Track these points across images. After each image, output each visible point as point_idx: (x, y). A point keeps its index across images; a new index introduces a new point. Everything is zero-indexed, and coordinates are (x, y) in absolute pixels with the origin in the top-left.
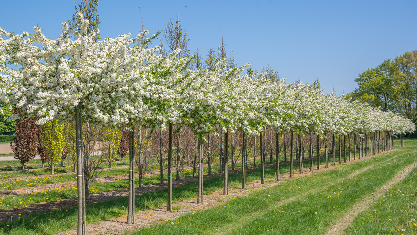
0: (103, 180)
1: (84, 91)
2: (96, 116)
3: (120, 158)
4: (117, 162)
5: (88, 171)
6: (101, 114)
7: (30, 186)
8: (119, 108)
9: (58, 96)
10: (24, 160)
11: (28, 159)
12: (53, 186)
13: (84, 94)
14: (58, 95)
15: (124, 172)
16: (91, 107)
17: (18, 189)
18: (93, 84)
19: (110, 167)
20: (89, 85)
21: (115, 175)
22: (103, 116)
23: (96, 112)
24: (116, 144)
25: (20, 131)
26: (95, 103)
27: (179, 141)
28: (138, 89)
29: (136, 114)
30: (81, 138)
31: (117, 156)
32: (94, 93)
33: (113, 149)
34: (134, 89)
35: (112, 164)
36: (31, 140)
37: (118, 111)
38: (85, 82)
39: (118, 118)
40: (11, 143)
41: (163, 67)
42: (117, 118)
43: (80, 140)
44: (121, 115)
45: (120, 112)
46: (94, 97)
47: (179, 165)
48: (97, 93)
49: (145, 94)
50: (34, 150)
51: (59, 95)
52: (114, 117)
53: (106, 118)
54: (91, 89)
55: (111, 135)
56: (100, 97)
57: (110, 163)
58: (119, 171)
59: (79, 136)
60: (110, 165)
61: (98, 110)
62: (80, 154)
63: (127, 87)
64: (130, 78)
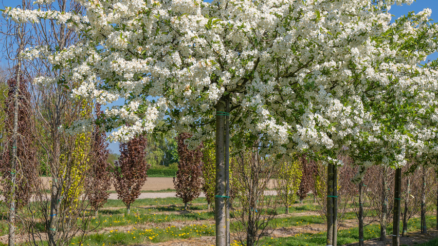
0: (277, 233)
1: (234, 68)
2: (260, 126)
3: (299, 201)
4: (296, 205)
5: (253, 227)
6: (272, 124)
7: (182, 237)
8: (315, 111)
9: (166, 72)
10: (186, 199)
11: (191, 198)
12: (210, 240)
13: (233, 77)
14: (166, 70)
15: (305, 221)
16: (248, 104)
17: (165, 241)
18: (256, 51)
19: (286, 213)
20: (245, 53)
21: (294, 225)
22: (278, 127)
23: (260, 118)
24: (294, 185)
25: (183, 165)
26: (258, 97)
27: (386, 186)
28: (359, 66)
29: (349, 130)
30: (226, 178)
31: (296, 198)
32: (256, 74)
33: (291, 190)
34: (351, 66)
35: (289, 208)
36: (195, 176)
37: (311, 117)
38: (238, 48)
39: (313, 133)
40: (174, 178)
41: (404, 35)
42: (310, 132)
43: (224, 183)
44: (320, 127)
45: (315, 119)
46: (257, 83)
47: (384, 219)
48: (266, 77)
49: (378, 77)
50: (198, 188)
51: (170, 69)
52: (302, 131)
53: (283, 130)
54: (251, 64)
55: (289, 172)
56: (272, 83)
57: (287, 207)
58: (299, 219)
59: (222, 173)
60: (287, 210)
61: (265, 112)
62: (224, 215)
63: (333, 63)
64: (344, 35)
